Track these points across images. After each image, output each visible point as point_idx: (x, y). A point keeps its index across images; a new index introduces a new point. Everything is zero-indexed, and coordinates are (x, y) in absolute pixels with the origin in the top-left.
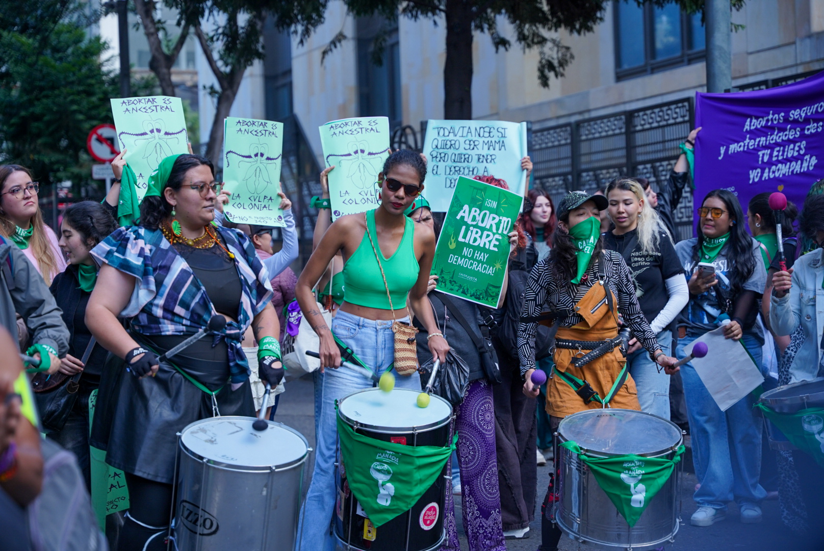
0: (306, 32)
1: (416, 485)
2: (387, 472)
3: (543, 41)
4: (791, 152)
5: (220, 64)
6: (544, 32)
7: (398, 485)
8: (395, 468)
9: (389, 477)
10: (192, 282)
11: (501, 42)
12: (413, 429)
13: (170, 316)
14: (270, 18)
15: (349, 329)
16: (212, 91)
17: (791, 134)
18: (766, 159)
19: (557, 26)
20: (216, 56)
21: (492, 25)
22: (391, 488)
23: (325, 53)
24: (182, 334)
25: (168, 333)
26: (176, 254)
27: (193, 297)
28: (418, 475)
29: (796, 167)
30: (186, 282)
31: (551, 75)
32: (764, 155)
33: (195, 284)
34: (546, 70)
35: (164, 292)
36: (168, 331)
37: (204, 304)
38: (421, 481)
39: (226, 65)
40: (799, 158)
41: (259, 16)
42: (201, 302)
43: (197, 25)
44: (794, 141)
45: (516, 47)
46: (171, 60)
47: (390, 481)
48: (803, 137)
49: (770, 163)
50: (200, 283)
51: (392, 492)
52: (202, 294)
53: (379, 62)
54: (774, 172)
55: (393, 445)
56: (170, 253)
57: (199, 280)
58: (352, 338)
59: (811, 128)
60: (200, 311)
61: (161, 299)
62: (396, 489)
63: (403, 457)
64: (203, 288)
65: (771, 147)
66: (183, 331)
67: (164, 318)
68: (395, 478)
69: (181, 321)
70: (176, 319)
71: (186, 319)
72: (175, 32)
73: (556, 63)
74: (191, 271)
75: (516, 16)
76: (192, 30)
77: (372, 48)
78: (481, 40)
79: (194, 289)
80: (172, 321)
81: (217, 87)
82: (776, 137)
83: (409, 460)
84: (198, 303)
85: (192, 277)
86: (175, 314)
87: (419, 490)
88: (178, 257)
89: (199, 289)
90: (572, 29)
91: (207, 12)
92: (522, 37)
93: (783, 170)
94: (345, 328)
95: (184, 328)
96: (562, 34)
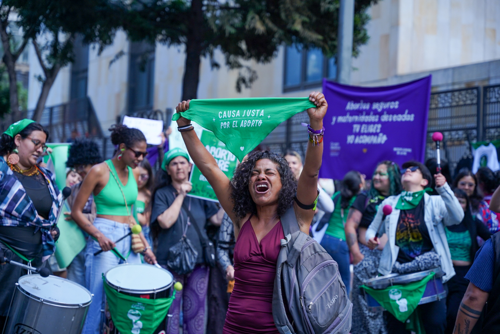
0: (101, 50)
1: (155, 321)
2: (137, 315)
3: (239, 66)
4: (372, 129)
5: (46, 63)
6: (242, 61)
7: (145, 322)
8: (143, 313)
9: (139, 318)
10: (25, 198)
11: (215, 65)
12: (154, 290)
13: (9, 216)
14: (80, 37)
15: (109, 229)
16: (40, 79)
17: (373, 118)
18: (358, 130)
19: (249, 57)
20: (44, 57)
21: (212, 54)
22: (140, 324)
23: (111, 62)
24: (16, 226)
25: (7, 225)
26: (16, 180)
27: (25, 207)
28: (156, 316)
29: (374, 140)
30: (21, 197)
31: (243, 86)
32: (356, 128)
33: (26, 198)
34: (241, 82)
35: (7, 201)
36: (8, 223)
37: (31, 211)
38: (157, 319)
39: (50, 63)
40: (376, 134)
41: (73, 36)
42: (30, 210)
43: (34, 38)
44: (374, 123)
45: (224, 68)
46: (15, 57)
47: (140, 320)
48: (379, 122)
49: (359, 134)
50: (30, 198)
51: (141, 326)
52: (31, 205)
53: (143, 69)
54: (361, 140)
55: (142, 299)
56: (13, 179)
57: (29, 197)
58: (111, 234)
59: (385, 118)
60: (28, 215)
61: (4, 205)
62: (143, 324)
63: (148, 306)
64: (31, 202)
65: (361, 123)
66: (17, 224)
67: (5, 216)
68: (142, 318)
69: (16, 218)
70: (13, 217)
71: (19, 218)
72: (20, 42)
73: (247, 80)
74: (24, 191)
75: (226, 49)
76: (30, 41)
77: (139, 60)
78: (205, 62)
79: (26, 202)
80: (10, 218)
81: (43, 77)
82: (364, 118)
83: (151, 307)
84: (28, 210)
85: (25, 194)
86: (12, 215)
87: (155, 324)
88: (17, 181)
89: (29, 202)
90: (258, 60)
91: (41, 32)
92: (228, 63)
93: (366, 140)
94: (106, 228)
95: (18, 222)
96: (251, 63)
